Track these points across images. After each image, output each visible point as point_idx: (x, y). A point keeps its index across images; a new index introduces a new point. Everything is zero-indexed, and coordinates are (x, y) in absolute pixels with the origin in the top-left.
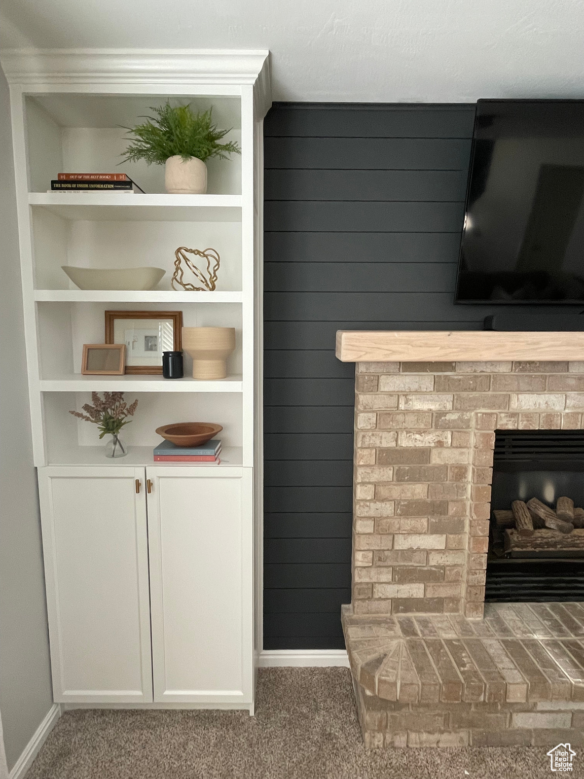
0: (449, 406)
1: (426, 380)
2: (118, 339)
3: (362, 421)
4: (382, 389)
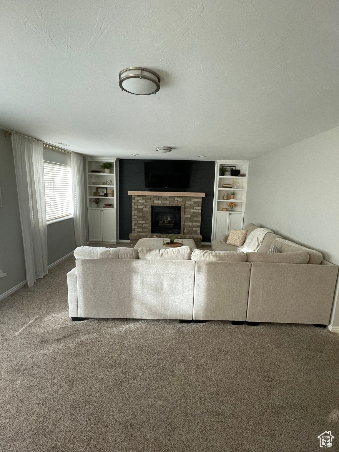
0: (145, 202)
1: (141, 198)
2: (98, 191)
3: (133, 204)
4: (135, 199)
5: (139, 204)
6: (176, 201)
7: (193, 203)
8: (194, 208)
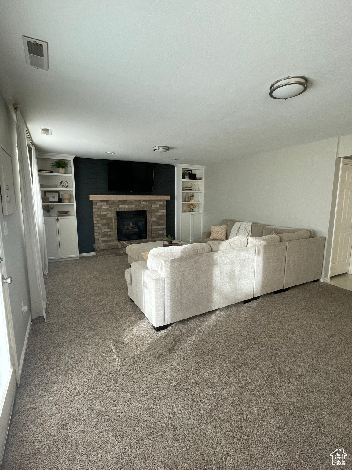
0: (109, 207)
1: (105, 203)
2: (47, 196)
3: (94, 210)
4: (97, 204)
5: (102, 210)
6: (142, 204)
7: (158, 206)
8: (160, 211)
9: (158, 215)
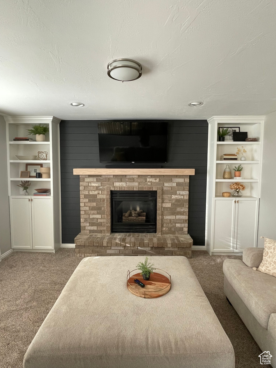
0: (100, 185)
1: (95, 179)
2: (28, 170)
3: (81, 188)
4: (85, 181)
5: (92, 188)
6: (149, 182)
7: (175, 185)
8: (178, 192)
9: (173, 199)
